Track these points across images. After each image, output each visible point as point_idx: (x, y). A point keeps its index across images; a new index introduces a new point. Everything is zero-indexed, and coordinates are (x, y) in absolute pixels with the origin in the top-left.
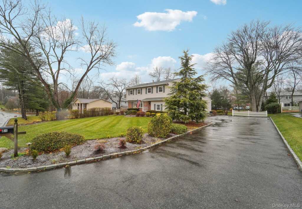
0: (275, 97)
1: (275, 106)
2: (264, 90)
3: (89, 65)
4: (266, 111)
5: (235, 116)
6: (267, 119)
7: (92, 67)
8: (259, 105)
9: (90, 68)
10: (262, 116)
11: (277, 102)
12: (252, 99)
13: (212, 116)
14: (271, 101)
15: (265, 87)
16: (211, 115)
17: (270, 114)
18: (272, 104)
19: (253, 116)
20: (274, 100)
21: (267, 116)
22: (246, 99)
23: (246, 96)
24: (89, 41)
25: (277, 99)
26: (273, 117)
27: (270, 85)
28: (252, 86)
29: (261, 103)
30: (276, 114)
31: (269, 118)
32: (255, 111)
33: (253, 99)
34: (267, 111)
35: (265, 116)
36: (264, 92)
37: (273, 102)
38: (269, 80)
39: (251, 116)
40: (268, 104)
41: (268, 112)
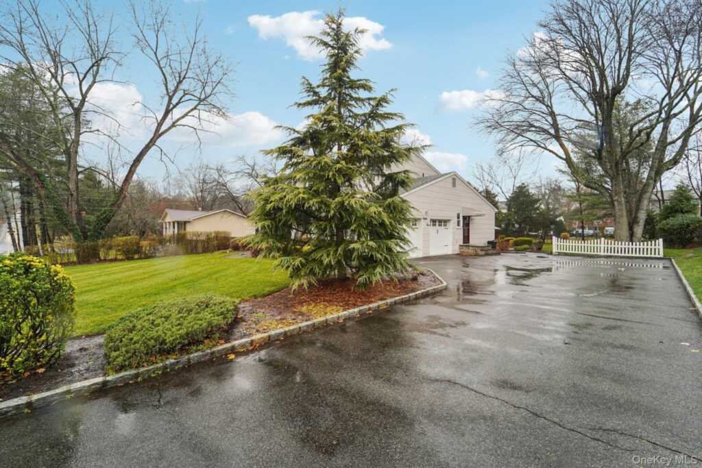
0: (689, 199)
1: (688, 225)
2: (653, 176)
3: (160, 118)
4: (658, 239)
5: (559, 254)
6: (661, 267)
7: (173, 125)
8: (638, 222)
9: (163, 128)
10: (645, 255)
11: (695, 214)
12: (616, 203)
13: (487, 255)
14: (676, 211)
15: (656, 164)
16: (483, 253)
17: (674, 248)
18: (679, 219)
19: (616, 254)
20: (684, 205)
21: (661, 255)
22: (601, 206)
23: (601, 200)
24: (155, 54)
25: (694, 205)
26: (680, 259)
27: (675, 162)
28: (617, 164)
29: (642, 216)
30: (691, 248)
31: (667, 264)
32: (622, 241)
33: (620, 203)
34: (661, 240)
35: (657, 256)
36: (655, 181)
37: (683, 213)
38: (671, 143)
39: (609, 254)
40: (666, 218)
41: (664, 241)
